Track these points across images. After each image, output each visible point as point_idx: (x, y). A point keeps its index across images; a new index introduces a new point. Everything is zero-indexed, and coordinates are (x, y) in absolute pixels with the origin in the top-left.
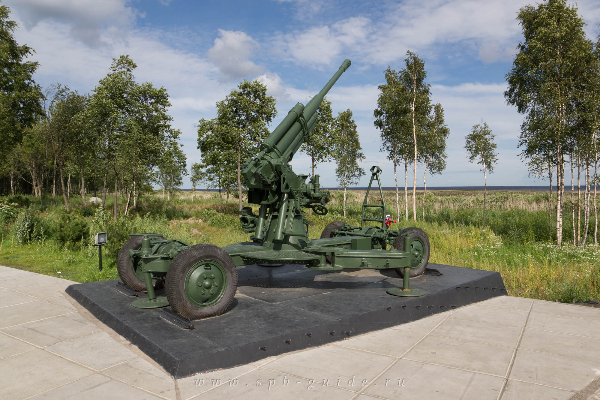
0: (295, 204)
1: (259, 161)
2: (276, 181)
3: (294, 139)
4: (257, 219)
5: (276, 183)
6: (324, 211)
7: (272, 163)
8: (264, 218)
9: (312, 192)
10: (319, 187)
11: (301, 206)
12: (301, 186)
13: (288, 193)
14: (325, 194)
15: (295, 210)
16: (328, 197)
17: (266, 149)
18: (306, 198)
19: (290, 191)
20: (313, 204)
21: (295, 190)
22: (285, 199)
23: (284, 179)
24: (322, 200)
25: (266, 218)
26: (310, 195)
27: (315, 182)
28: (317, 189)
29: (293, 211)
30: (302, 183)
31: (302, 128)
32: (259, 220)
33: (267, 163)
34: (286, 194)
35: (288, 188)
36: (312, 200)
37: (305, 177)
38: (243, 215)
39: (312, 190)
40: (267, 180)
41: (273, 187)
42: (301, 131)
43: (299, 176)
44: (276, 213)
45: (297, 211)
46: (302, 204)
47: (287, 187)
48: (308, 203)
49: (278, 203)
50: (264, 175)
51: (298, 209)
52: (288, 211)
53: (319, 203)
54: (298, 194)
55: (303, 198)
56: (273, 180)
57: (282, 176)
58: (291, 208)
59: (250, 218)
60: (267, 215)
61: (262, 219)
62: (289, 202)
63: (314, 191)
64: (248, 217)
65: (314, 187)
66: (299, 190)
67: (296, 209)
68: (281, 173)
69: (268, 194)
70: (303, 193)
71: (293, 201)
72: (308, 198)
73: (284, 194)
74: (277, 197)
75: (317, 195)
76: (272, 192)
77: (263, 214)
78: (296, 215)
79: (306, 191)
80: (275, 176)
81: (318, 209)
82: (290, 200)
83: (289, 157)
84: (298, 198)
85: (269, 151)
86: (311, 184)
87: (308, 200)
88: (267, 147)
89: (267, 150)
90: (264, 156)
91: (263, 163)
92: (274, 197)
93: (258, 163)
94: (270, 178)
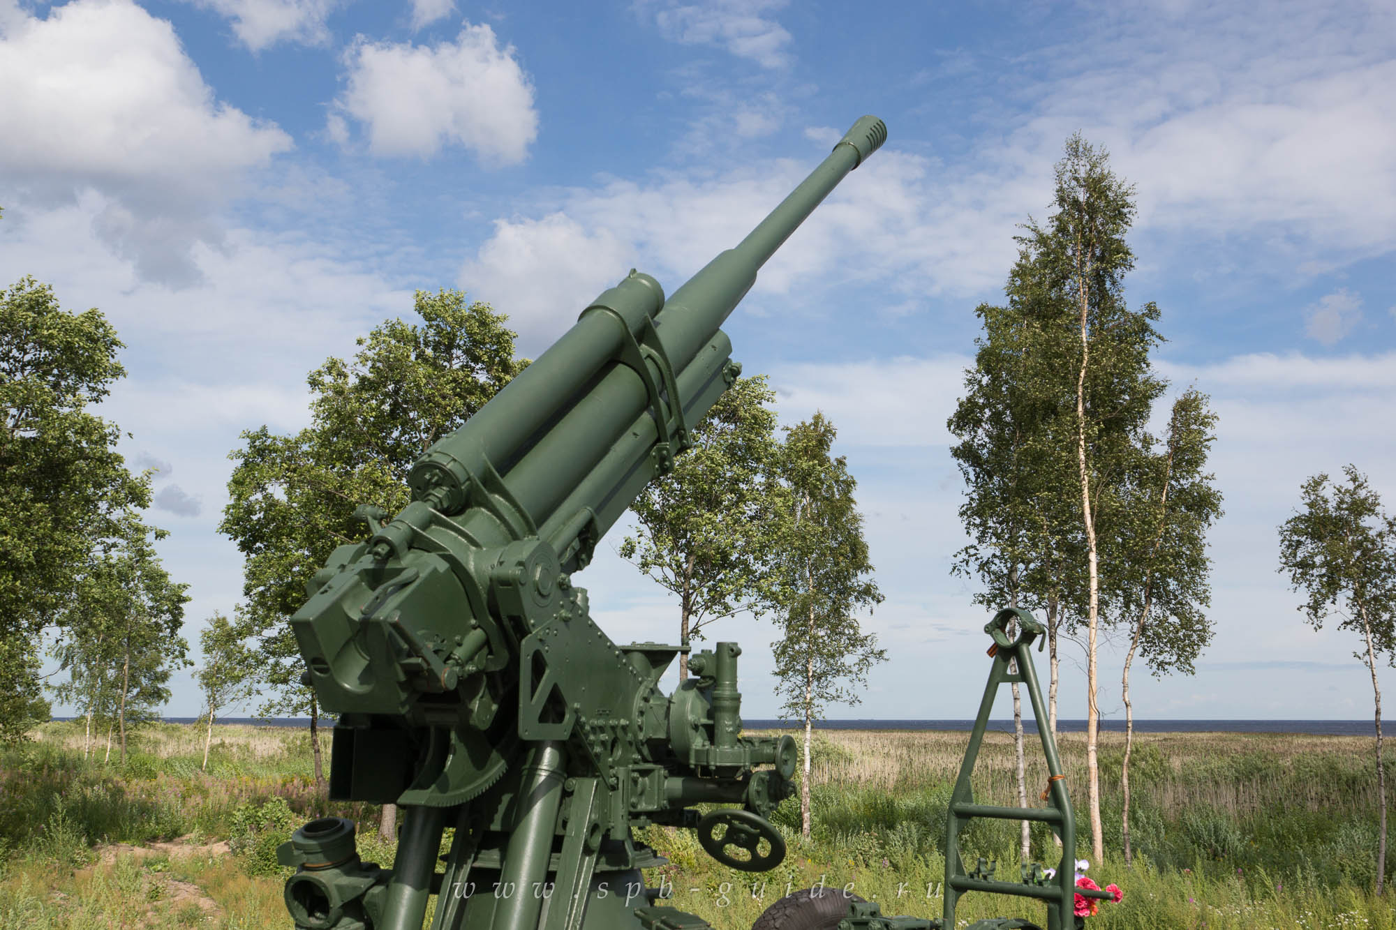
0: (603, 806)
1: (393, 553)
2: (491, 676)
3: (605, 451)
4: (377, 890)
5: (492, 687)
6: (764, 849)
7: (471, 567)
8: (418, 887)
9: (698, 742)
10: (736, 710)
11: (635, 816)
12: (638, 703)
13: (560, 746)
14: (768, 750)
15: (597, 841)
16: (786, 770)
17: (440, 493)
18: (661, 771)
19: (574, 735)
20: (704, 809)
21: (602, 729)
22: (542, 776)
23: (539, 665)
24: (753, 785)
25: (432, 884)
26: (686, 753)
27: (715, 681)
28: (726, 724)
29: (587, 851)
30: (642, 691)
31: (648, 400)
32: (389, 900)
33: (443, 566)
34: (548, 753)
35: (560, 717)
36: (698, 786)
37: (659, 657)
38: (303, 867)
39: (696, 727)
40: (436, 663)
41: (476, 705)
42: (646, 417)
43: (626, 651)
44: (490, 859)
45: (610, 849)
46: (643, 806)
47: (554, 708)
48: (672, 801)
49: (506, 798)
50: (418, 634)
51: (618, 834)
52: (557, 844)
53: (736, 801)
54: (619, 753)
55: (644, 773)
56: (471, 668)
57: (527, 647)
58: (577, 833)
59: (340, 888)
60: (440, 869)
61: (407, 893)
62: (566, 794)
63: (711, 733)
64: (331, 879)
65: (710, 715)
66: (624, 728)
67: (606, 837)
68: (521, 628)
69: (445, 749)
70: (650, 742)
71: (587, 788)
72: (673, 773)
73: (539, 747)
74: (498, 767)
75: (724, 755)
76: (468, 733)
77: (413, 866)
78: (604, 867)
79: (662, 736)
80: (487, 643)
81: (732, 836)
82: (574, 783)
83: (576, 544)
84: (621, 771)
85: (460, 503)
86: (692, 695)
87: (675, 785)
88: (447, 478)
89: (450, 495)
90: (425, 526)
91: (420, 566)
92: (480, 762)
93: (390, 565)
94: (459, 653)
